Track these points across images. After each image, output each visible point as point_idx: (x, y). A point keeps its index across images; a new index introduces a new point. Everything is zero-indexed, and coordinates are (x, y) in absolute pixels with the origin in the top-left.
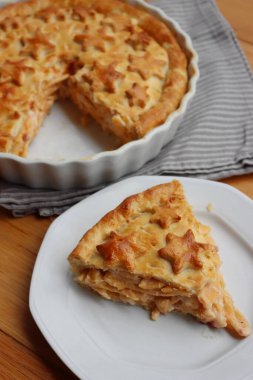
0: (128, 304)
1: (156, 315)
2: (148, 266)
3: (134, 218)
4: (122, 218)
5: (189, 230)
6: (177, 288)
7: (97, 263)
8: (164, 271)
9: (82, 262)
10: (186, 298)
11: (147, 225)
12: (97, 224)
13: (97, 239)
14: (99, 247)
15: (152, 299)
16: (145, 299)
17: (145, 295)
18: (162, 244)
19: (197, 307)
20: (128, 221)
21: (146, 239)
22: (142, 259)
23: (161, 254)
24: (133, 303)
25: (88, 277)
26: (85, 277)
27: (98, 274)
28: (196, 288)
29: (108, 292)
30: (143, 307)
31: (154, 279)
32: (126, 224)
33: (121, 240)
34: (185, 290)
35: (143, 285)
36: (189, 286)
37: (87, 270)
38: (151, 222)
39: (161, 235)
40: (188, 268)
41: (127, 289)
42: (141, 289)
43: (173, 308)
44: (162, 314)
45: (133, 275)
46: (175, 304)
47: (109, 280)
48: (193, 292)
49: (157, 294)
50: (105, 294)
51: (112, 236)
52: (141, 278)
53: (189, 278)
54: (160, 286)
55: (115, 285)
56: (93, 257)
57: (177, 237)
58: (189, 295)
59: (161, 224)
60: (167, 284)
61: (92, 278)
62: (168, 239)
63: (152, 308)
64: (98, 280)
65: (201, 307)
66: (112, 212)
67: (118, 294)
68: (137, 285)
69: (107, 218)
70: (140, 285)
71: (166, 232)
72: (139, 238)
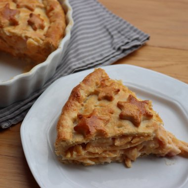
0: (106, 163)
1: (129, 163)
2: (116, 128)
3: (85, 102)
4: (78, 104)
5: (130, 96)
6: (143, 136)
8: (128, 128)
9: (68, 143)
10: (150, 141)
11: (98, 103)
15: (123, 153)
17: (118, 151)
18: (118, 111)
19: (158, 145)
20: (82, 105)
21: (105, 111)
22: (109, 125)
24: (109, 161)
25: (75, 153)
26: (72, 155)
27: (81, 148)
28: (155, 131)
29: (91, 159)
30: (117, 162)
31: (124, 136)
32: (81, 107)
33: (89, 117)
34: (149, 136)
35: (117, 143)
36: (150, 131)
37: (71, 148)
38: (99, 100)
39: (113, 105)
40: (144, 120)
41: (105, 151)
42: (117, 146)
43: (139, 154)
44: (132, 161)
45: (108, 138)
47: (91, 149)
48: (154, 135)
49: (129, 147)
50: (89, 162)
51: (80, 117)
52: (114, 139)
53: (147, 127)
54: (130, 139)
55: (97, 151)
56: (73, 137)
57: (125, 102)
58: (152, 138)
59: (109, 98)
60: (134, 136)
61: (78, 152)
62: (120, 106)
63: (124, 160)
64: (83, 153)
65: (160, 143)
67: (97, 159)
68: (113, 145)
69: (66, 108)
70: (116, 144)
72: (99, 113)
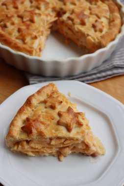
0: (45, 156)
1: (62, 158)
2: (53, 131)
3: (35, 108)
4: (29, 109)
5: (69, 107)
6: (73, 140)
7: (24, 137)
8: (63, 132)
9: (15, 139)
10: (78, 144)
11: (45, 110)
12: (16, 116)
13: (19, 124)
14: (22, 128)
15: (58, 150)
16: (54, 150)
17: (54, 148)
18: (57, 118)
19: (85, 147)
20: (33, 110)
21: (48, 117)
22: (49, 128)
23: (59, 123)
24: (48, 155)
25: (20, 146)
26: (18, 147)
27: (25, 143)
28: (83, 137)
29: (32, 152)
30: (54, 156)
31: (59, 138)
32: (32, 112)
33: (34, 121)
34: (77, 140)
35: (53, 143)
36: (79, 137)
37: (18, 143)
38: (46, 108)
39: (54, 113)
40: (76, 127)
41: (44, 147)
42: (52, 145)
43: (70, 152)
44: (65, 156)
45: (47, 138)
46: (72, 150)
47: (32, 145)
48: (82, 139)
49: (62, 146)
50: (31, 154)
51: (28, 119)
52: (51, 139)
53: (78, 133)
54: (63, 141)
55: (37, 147)
56: (20, 135)
57: (64, 112)
58: (80, 142)
59: (53, 107)
60: (66, 139)
61: (23, 146)
62: (60, 114)
63: (59, 154)
64: (26, 147)
65: (87, 147)
66: (23, 107)
67: (38, 152)
68: (49, 144)
69: (20, 111)
70: (52, 143)
71: (57, 111)
72: (43, 118)
